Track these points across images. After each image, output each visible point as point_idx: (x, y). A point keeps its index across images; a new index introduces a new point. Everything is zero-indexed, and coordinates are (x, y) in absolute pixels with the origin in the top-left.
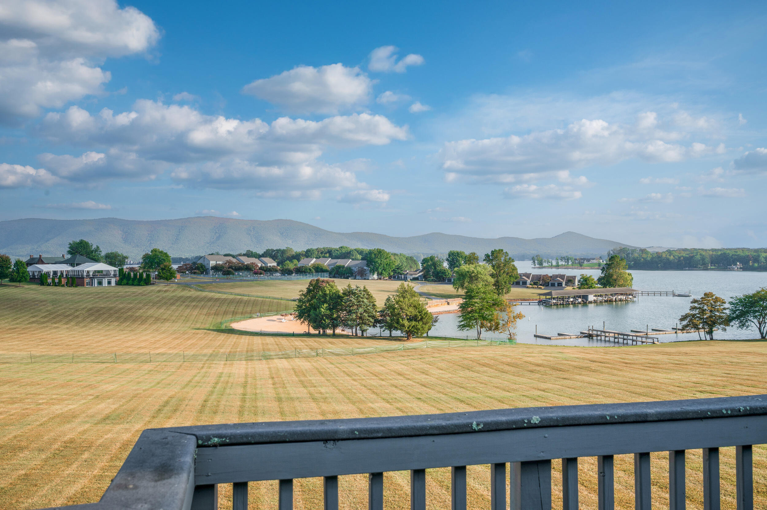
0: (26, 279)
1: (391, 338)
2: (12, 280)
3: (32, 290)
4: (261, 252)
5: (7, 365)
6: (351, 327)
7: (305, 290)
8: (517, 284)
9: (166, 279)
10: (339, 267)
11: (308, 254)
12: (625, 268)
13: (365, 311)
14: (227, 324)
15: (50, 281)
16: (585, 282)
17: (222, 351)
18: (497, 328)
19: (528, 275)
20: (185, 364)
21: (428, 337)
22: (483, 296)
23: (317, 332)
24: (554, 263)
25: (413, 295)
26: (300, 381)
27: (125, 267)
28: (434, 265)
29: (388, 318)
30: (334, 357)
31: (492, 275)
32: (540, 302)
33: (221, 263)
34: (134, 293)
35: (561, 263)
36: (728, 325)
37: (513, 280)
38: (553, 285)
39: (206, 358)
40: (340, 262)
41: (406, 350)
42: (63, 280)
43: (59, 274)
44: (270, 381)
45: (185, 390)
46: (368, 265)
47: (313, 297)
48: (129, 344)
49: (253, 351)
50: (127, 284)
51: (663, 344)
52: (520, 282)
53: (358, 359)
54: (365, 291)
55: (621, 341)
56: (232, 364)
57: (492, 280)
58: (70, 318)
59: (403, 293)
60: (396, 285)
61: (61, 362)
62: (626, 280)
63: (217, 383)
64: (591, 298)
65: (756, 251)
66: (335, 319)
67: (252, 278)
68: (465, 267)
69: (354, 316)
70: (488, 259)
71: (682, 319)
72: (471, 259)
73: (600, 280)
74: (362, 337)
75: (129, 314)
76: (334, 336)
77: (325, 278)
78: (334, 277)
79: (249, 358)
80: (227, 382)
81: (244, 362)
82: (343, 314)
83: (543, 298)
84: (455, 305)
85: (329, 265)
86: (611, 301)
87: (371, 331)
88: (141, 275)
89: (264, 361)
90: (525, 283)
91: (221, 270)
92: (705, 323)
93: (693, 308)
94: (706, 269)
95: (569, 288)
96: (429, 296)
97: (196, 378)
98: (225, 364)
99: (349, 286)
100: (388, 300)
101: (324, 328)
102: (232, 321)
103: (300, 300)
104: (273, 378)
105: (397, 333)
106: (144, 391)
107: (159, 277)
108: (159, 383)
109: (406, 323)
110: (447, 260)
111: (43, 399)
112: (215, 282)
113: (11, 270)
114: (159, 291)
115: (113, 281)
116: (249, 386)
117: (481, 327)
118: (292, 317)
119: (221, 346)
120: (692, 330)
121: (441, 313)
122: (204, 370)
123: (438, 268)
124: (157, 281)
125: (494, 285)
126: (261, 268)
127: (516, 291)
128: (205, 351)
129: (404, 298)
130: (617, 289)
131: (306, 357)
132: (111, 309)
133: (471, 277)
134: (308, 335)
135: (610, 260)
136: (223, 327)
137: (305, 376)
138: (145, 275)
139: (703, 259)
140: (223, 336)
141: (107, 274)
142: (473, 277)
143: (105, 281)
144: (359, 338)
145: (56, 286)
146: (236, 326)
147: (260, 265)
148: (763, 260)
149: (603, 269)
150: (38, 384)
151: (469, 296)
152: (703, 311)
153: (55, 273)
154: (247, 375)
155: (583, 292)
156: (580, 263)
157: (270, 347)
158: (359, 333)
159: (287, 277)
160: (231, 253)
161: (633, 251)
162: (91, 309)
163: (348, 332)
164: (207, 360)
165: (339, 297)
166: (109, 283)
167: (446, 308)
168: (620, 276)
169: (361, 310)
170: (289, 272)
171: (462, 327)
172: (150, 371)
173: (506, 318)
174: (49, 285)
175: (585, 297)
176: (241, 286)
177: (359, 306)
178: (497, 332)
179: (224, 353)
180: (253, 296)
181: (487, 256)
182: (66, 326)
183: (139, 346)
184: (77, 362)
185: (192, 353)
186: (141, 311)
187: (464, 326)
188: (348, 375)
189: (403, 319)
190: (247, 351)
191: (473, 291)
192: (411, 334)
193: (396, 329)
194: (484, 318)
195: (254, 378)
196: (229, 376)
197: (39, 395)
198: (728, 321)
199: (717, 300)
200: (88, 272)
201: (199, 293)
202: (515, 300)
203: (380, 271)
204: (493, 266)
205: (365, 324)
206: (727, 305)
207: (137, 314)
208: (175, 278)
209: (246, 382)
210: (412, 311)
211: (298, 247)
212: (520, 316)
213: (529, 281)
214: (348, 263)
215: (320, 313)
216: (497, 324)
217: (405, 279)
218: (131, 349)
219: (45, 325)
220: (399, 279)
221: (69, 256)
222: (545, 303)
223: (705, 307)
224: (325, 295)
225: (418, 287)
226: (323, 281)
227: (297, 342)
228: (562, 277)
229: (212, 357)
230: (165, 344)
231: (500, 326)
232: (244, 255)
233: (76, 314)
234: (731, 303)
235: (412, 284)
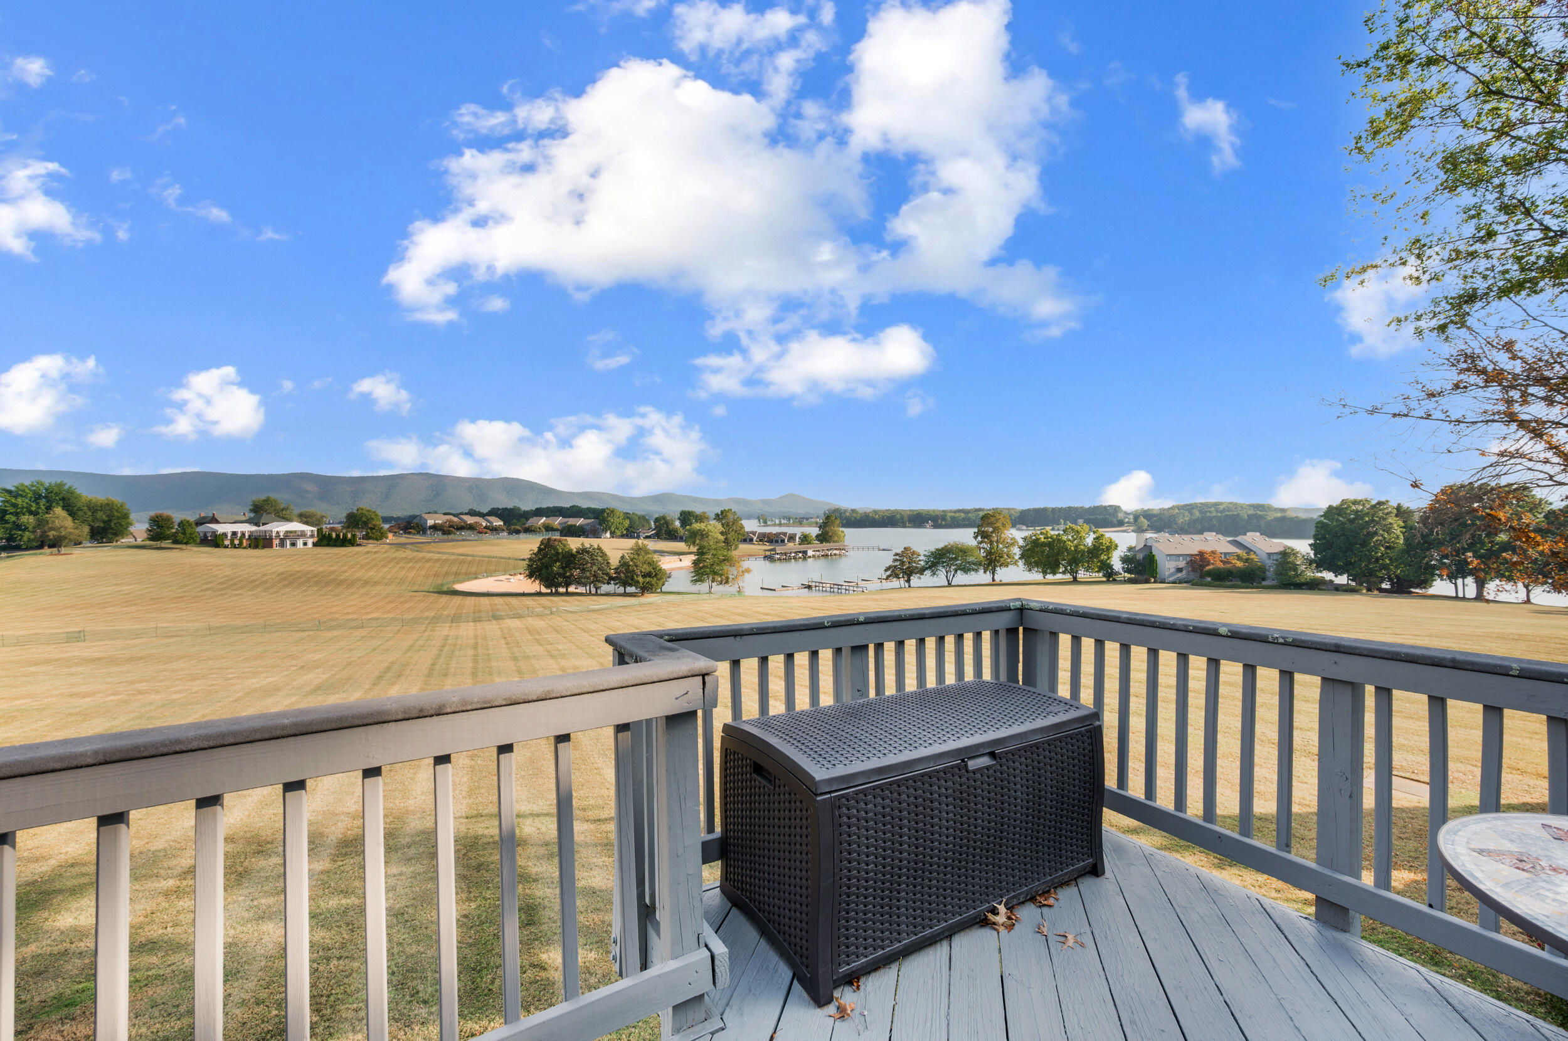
0: (195, 541)
1: (625, 595)
2: (176, 542)
3: (204, 553)
4: (485, 511)
5: (178, 639)
6: (585, 585)
7: (536, 550)
8: (745, 541)
9: (377, 539)
10: (571, 526)
11: (539, 512)
12: (839, 526)
13: (599, 569)
14: (450, 586)
15: (227, 542)
16: (805, 539)
17: (445, 613)
18: (727, 582)
19: (754, 533)
20: (404, 628)
21: (661, 592)
22: (715, 552)
23: (549, 591)
24: (777, 522)
25: (647, 552)
26: (535, 639)
27: (324, 527)
28: (667, 523)
29: (622, 575)
30: (569, 615)
31: (722, 533)
32: (766, 557)
33: (440, 522)
34: (336, 554)
35: (783, 521)
36: (922, 574)
37: (740, 537)
38: (777, 541)
39: (427, 622)
40: (571, 521)
41: (641, 605)
42: (244, 541)
43: (239, 535)
44: (503, 641)
45: (409, 654)
46: (600, 524)
47: (545, 556)
48: (334, 610)
49: (480, 612)
50: (328, 545)
51: (871, 593)
52: (747, 539)
53: (595, 616)
54: (599, 549)
55: (836, 590)
56: (459, 626)
57: (722, 538)
58: (257, 583)
59: (638, 551)
60: (630, 543)
61: (250, 632)
62: (839, 537)
63: (443, 646)
64: (810, 553)
65: (944, 511)
66: (569, 577)
67: (476, 538)
68: (696, 526)
69: (588, 574)
70: (718, 517)
71: (886, 570)
72: (700, 518)
73: (817, 536)
74: (596, 594)
75: (331, 577)
76: (567, 594)
77: (556, 536)
78: (565, 536)
79: (477, 620)
80: (455, 645)
81: (472, 624)
82: (576, 572)
83: (768, 553)
84: (688, 561)
85: (559, 524)
86: (827, 555)
87: (605, 588)
88: (345, 535)
89: (494, 622)
90: (751, 540)
91: (440, 530)
92: (904, 573)
93: (895, 560)
94: (904, 527)
95: (791, 545)
96: (662, 553)
97: (419, 642)
98: (450, 627)
99: (583, 544)
100: (623, 557)
101: (556, 587)
102: (454, 582)
103: (530, 560)
104: (505, 638)
105: (630, 590)
106: (359, 658)
107: (367, 537)
108: (375, 649)
109: (641, 579)
110: (679, 519)
111: (233, 673)
112: (434, 542)
113: (174, 531)
114: (368, 553)
115: (310, 542)
116: (479, 647)
117: (713, 582)
118: (521, 577)
119: (444, 608)
120: (895, 579)
121: (674, 569)
122: (426, 634)
123: (671, 527)
124: (365, 541)
125: (724, 542)
126: (486, 527)
127: (743, 547)
128: (426, 614)
129: (639, 555)
130: (832, 545)
131: (540, 616)
132: (308, 573)
133: (702, 535)
134: (539, 594)
135: (826, 518)
136: (445, 589)
137: (539, 634)
138: (349, 536)
139: (902, 518)
140: (445, 599)
141: (303, 534)
142: (703, 535)
143: (300, 543)
144: (593, 595)
145: (235, 547)
146: (459, 587)
147: (484, 524)
148: (949, 519)
149: (820, 527)
150: (223, 658)
151: (701, 553)
152: (903, 563)
153: (234, 534)
154: (476, 637)
155: (803, 547)
156: (800, 521)
157: (499, 607)
158: (593, 591)
159: (515, 536)
160: (451, 512)
161: (845, 511)
162: (282, 573)
163: (581, 590)
164: (429, 623)
165: (572, 555)
166: (305, 544)
167: (678, 564)
168: (835, 533)
169: (595, 568)
170: (518, 532)
171: (695, 581)
172: (364, 637)
173: (735, 573)
174: (226, 547)
175: (805, 552)
176: (463, 546)
177: (593, 564)
178: (727, 586)
179: (448, 616)
180: (478, 556)
181: (717, 515)
182: (251, 593)
183: (346, 611)
184: (270, 632)
185: (411, 617)
186: (347, 574)
187: (696, 581)
188: (585, 631)
189: (637, 576)
190: (474, 613)
191: (704, 548)
192: (645, 589)
193: (631, 585)
194: (715, 573)
195: (485, 638)
196: (457, 639)
197: (226, 669)
198: (922, 571)
199: (914, 553)
200: (278, 532)
201: (415, 554)
202: (744, 556)
203: (613, 529)
204: (723, 525)
205: (599, 581)
206: (922, 558)
207: (342, 578)
208: (387, 538)
209: (476, 643)
210: (646, 568)
211: (527, 506)
212: (748, 571)
213: (755, 538)
214: (580, 521)
215: (552, 571)
216: (727, 578)
217: (638, 537)
218: (337, 615)
219: (223, 592)
220: (632, 537)
221: (252, 515)
222: (769, 558)
223: (905, 559)
224: (558, 553)
225: (652, 545)
226: (555, 540)
227: (528, 601)
228: (785, 534)
229: (435, 620)
230: (378, 609)
231: (730, 580)
232: (466, 514)
233: (264, 579)
234: (925, 556)
235: (646, 542)
